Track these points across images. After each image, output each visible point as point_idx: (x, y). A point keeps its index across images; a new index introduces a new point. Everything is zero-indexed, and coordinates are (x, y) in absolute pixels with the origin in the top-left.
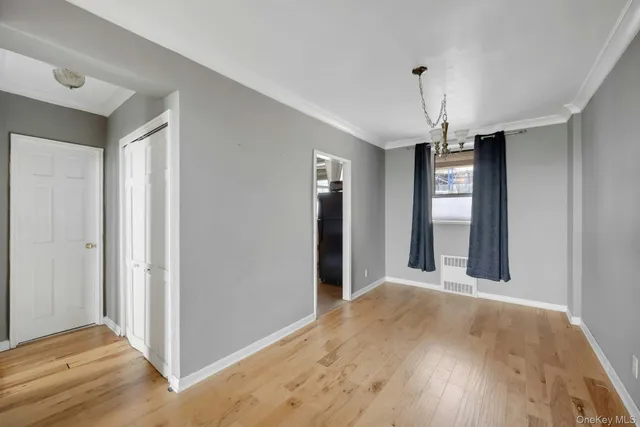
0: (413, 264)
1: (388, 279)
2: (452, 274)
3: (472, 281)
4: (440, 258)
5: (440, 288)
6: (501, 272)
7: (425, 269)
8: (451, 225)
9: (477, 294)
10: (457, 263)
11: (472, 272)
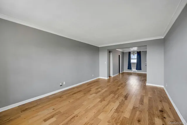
0: (128, 69)
1: (124, 71)
2: (134, 70)
3: (137, 70)
4: (132, 68)
5: (132, 72)
6: (140, 69)
7: (130, 69)
8: (134, 63)
9: (137, 72)
10: (135, 68)
11: (136, 69)
